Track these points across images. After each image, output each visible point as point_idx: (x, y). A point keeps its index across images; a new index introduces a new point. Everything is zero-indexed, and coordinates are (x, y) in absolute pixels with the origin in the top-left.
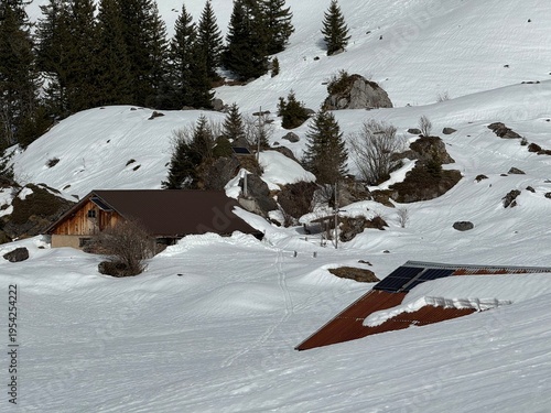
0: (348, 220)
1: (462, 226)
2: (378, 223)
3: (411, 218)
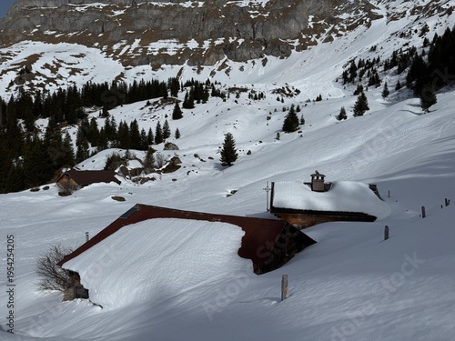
0: (144, 179)
1: (174, 180)
2: (153, 179)
3: (163, 178)
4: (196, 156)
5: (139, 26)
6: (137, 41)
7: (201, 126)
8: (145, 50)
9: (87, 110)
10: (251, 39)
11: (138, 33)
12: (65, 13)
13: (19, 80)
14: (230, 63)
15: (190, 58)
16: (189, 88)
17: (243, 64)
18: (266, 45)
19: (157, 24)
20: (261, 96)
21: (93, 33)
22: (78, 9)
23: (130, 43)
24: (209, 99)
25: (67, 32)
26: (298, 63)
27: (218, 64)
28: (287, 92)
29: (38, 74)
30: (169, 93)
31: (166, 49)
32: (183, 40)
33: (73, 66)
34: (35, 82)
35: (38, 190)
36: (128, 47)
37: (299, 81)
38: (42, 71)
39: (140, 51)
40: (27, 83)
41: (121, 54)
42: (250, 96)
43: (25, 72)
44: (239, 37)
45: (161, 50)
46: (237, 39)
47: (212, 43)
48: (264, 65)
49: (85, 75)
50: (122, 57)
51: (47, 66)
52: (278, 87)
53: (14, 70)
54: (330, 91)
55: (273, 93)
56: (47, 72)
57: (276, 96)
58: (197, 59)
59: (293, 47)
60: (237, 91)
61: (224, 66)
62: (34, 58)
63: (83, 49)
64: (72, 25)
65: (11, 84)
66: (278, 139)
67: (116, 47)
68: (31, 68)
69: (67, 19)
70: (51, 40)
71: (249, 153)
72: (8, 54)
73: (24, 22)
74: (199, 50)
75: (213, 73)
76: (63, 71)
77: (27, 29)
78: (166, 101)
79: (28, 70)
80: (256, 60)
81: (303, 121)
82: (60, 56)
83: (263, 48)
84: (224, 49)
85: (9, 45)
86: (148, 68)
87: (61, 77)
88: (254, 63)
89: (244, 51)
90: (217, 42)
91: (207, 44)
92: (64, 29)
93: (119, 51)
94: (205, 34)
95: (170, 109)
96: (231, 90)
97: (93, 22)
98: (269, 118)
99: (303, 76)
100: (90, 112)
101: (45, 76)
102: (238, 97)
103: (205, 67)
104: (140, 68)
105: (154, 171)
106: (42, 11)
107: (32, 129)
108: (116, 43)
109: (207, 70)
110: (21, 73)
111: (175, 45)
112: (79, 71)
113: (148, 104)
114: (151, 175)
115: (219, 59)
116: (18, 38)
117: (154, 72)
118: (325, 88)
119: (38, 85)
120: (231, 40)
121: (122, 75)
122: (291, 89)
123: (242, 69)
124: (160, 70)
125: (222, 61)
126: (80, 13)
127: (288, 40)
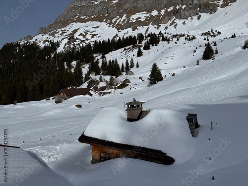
0: (104, 93)
1: (121, 93)
2: (110, 93)
3: (116, 92)
4: (140, 78)
5: (126, 7)
6: (125, 15)
7: (152, 59)
8: (129, 20)
9: (95, 55)
10: (190, 4)
11: (125, 11)
12: (90, 6)
13: (69, 43)
14: (177, 21)
15: (153, 21)
16: (149, 38)
17: (185, 20)
18: (200, 7)
19: (135, 4)
20: (194, 38)
21: (103, 15)
22: (96, 3)
23: (121, 17)
24: (160, 43)
25: (90, 16)
26: (222, 15)
27: (170, 22)
28: (212, 34)
29: (77, 39)
30: (138, 42)
31: (140, 18)
32: (150, 11)
33: (93, 33)
34: (76, 43)
35: (49, 99)
36: (120, 19)
37: (221, 27)
38: (79, 37)
39: (126, 21)
40: (72, 44)
41: (116, 24)
42: (186, 39)
43: (71, 38)
44: (183, 4)
45: (137, 19)
46: (181, 6)
47: (166, 11)
48: (199, 19)
49: (98, 37)
50: (117, 25)
51: (81, 34)
52: (205, 31)
53: (67, 38)
54: (243, 31)
55: (202, 35)
56: (81, 38)
57: (203, 37)
58: (157, 21)
59: (218, 6)
60: (178, 37)
61: (173, 22)
62: (75, 31)
63: (98, 23)
64: (93, 12)
65: (66, 45)
66: (198, 64)
67: (114, 20)
68: (74, 36)
69: (91, 9)
70: (84, 21)
71: (174, 75)
72: (65, 30)
73: (72, 14)
74: (159, 16)
75: (166, 28)
76: (88, 36)
77: (74, 17)
78: (135, 46)
79: (73, 37)
80: (193, 17)
81: (217, 52)
82: (87, 29)
83: (198, 9)
84: (173, 13)
85: (65, 26)
86: (130, 29)
87: (87, 39)
88: (192, 19)
89: (186, 12)
90: (169, 10)
91: (163, 12)
92: (89, 15)
93: (115, 22)
94: (162, 6)
95: (136, 51)
96: (174, 36)
97: (103, 9)
98: (195, 51)
99: (224, 23)
100: (97, 56)
101: (80, 40)
102: (178, 40)
103: (161, 25)
104: (125, 31)
105: (112, 88)
106: (80, 7)
107: (70, 66)
108: (114, 18)
109: (163, 26)
110: (70, 39)
111: (145, 15)
112: (95, 35)
113: (125, 49)
114: (110, 91)
115: (170, 20)
116: (69, 22)
117: (133, 32)
118: (239, 29)
119: (77, 45)
120: (178, 7)
121: (117, 35)
122: (214, 32)
123: (184, 23)
124: (136, 30)
125: (172, 20)
126: (97, 5)
127: (216, 2)
